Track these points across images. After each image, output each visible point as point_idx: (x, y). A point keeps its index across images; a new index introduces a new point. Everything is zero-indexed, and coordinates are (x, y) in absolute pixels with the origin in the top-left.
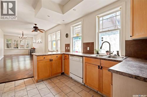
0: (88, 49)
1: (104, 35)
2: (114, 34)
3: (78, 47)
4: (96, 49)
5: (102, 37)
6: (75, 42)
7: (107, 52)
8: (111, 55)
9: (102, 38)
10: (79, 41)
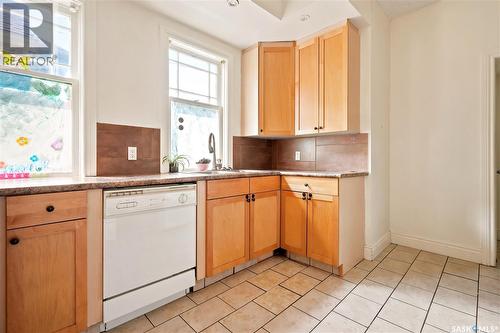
0: (132, 153)
1: (182, 111)
3: (23, 141)
5: (181, 116)
9: (181, 120)
10: (41, 104)
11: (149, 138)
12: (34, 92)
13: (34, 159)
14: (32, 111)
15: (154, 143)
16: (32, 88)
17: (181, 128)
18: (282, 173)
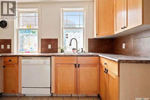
0: (50, 47)
1: (68, 32)
2: (79, 32)
3: (30, 44)
4: (61, 47)
5: (67, 33)
6: (23, 37)
7: (74, 49)
8: (78, 52)
9: (67, 35)
10: (32, 36)
11: (54, 42)
12: (31, 33)
13: (31, 48)
14: (31, 37)
15: (56, 43)
16: (31, 32)
17: (67, 38)
18: (100, 55)
